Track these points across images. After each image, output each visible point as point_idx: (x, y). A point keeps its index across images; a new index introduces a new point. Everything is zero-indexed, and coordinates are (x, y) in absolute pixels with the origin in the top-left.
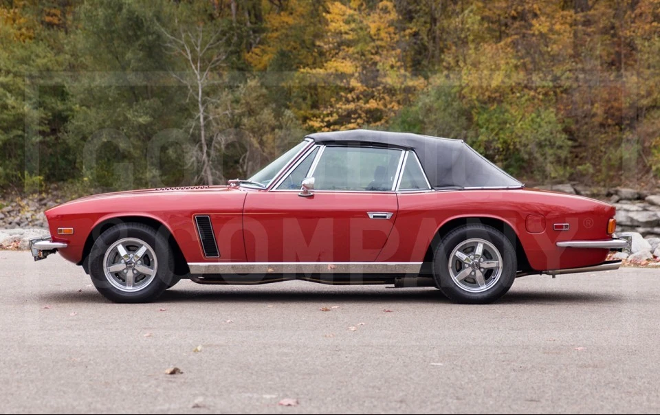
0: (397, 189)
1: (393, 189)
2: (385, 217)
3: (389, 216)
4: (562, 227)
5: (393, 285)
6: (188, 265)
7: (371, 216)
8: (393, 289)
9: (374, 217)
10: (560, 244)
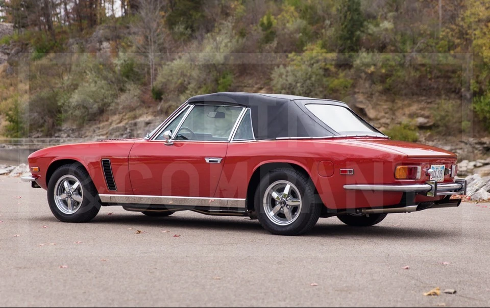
0: (232, 139)
1: (229, 140)
2: (217, 161)
3: (219, 160)
4: (345, 172)
5: (249, 218)
6: (99, 197)
7: (207, 160)
8: (249, 220)
9: (210, 161)
10: (345, 186)
